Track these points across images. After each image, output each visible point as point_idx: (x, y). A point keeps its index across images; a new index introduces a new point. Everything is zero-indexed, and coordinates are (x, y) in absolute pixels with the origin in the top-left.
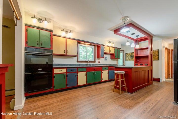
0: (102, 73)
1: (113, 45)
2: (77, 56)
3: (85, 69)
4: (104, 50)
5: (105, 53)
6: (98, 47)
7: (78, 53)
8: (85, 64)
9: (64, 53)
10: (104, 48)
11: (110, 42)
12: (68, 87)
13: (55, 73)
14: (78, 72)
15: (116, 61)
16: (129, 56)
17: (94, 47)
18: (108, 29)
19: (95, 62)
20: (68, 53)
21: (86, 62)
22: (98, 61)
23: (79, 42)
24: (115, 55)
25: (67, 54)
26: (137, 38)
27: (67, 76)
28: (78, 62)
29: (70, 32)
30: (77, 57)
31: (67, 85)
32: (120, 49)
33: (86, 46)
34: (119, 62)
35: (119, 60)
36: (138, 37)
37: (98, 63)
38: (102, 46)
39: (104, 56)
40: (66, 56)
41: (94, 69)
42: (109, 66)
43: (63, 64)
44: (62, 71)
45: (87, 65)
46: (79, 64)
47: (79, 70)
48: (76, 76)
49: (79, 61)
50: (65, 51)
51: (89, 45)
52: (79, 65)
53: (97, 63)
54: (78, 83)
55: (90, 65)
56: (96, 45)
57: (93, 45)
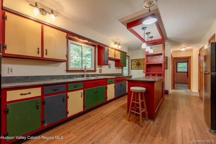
0: (106, 88)
1: (119, 47)
2: (67, 61)
3: (81, 85)
4: (108, 54)
5: (109, 59)
6: (100, 48)
7: (67, 56)
8: (80, 75)
9: (38, 53)
10: (108, 50)
11: (116, 43)
12: (46, 125)
13: (7, 101)
14: (67, 91)
15: (121, 70)
16: (135, 63)
17: (93, 48)
18: (120, 20)
19: (95, 71)
20: (46, 54)
21: (83, 71)
22: (100, 70)
23: (70, 36)
24: (121, 61)
25: (45, 56)
26: (150, 39)
27: (43, 103)
28: (68, 71)
29: (52, 12)
30: (65, 63)
31: (43, 122)
32: (126, 53)
33: (82, 46)
34: (124, 70)
35: (124, 68)
36: (152, 39)
37: (100, 72)
38: (105, 47)
39: (108, 62)
40: (42, 60)
41: (96, 84)
42: (115, 77)
43: (36, 76)
44: (29, 93)
45: (83, 76)
46: (70, 75)
47: (70, 87)
48: (64, 100)
49: (69, 69)
50: (40, 50)
51: (86, 43)
52: (70, 77)
53: (98, 72)
54: (67, 113)
55: (88, 77)
56: (97, 45)
57: (92, 45)
